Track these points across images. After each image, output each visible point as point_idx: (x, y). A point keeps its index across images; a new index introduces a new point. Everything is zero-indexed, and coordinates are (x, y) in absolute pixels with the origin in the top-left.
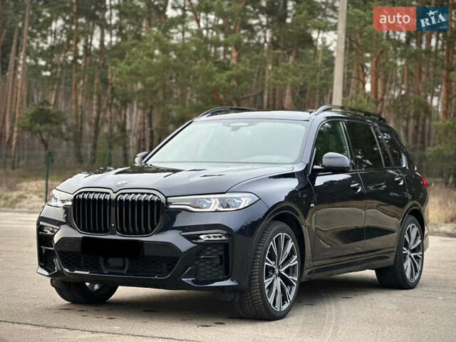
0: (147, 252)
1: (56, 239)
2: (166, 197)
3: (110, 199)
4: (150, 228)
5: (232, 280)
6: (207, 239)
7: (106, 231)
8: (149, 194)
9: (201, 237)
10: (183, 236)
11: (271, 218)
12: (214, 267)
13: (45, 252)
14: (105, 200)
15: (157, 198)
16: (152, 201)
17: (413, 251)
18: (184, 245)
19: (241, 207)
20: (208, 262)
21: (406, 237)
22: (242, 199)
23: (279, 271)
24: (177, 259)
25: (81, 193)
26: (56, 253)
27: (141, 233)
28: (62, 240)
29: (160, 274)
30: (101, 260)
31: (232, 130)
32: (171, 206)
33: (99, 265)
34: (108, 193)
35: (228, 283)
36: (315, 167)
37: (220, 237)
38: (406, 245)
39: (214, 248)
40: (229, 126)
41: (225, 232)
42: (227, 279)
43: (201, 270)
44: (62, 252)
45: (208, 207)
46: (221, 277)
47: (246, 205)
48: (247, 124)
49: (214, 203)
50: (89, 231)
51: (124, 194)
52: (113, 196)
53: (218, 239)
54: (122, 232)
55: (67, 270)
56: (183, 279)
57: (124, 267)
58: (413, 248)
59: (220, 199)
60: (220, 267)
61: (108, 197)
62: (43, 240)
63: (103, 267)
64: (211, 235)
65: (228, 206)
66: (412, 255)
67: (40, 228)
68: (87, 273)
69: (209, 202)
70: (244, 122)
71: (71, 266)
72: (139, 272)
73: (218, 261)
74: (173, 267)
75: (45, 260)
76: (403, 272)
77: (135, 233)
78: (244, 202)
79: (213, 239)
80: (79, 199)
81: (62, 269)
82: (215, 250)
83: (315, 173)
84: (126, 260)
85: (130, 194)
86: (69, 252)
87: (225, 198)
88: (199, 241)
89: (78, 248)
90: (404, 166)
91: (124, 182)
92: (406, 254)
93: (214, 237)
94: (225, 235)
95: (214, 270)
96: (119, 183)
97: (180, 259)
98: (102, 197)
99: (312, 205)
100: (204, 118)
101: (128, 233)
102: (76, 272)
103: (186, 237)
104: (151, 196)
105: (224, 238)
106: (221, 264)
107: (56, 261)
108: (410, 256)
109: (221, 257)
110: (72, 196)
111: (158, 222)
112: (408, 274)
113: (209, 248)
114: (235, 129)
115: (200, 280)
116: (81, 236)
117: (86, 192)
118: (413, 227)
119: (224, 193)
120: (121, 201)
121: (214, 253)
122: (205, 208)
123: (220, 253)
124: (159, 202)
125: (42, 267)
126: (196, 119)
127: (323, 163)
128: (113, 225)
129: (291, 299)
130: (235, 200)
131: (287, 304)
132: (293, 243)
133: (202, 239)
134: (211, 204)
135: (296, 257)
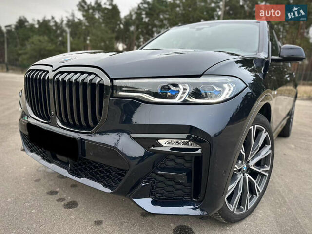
2: (112, 80)
7: (49, 119)
8: (90, 74)
10: (134, 139)
14: (44, 80)
15: (99, 79)
16: (92, 84)
22: (225, 86)
23: (248, 166)
24: (125, 171)
32: (121, 93)
34: (48, 72)
36: (273, 57)
40: (194, 28)
45: (173, 97)
49: (182, 90)
51: (62, 73)
52: (51, 75)
59: (190, 84)
61: (46, 77)
69: (175, 89)
73: (184, 181)
85: (70, 72)
88: (157, 148)
96: (63, 60)
97: (129, 172)
103: (139, 141)
104: (92, 76)
106: (189, 182)
111: (101, 116)
119: (198, 76)
120: (58, 81)
122: (170, 98)
124: (102, 86)
127: (281, 54)
128: (53, 112)
129: (261, 191)
130: (214, 86)
131: (255, 199)
132: (267, 133)
133: (161, 146)
134: (179, 91)
135: (270, 146)
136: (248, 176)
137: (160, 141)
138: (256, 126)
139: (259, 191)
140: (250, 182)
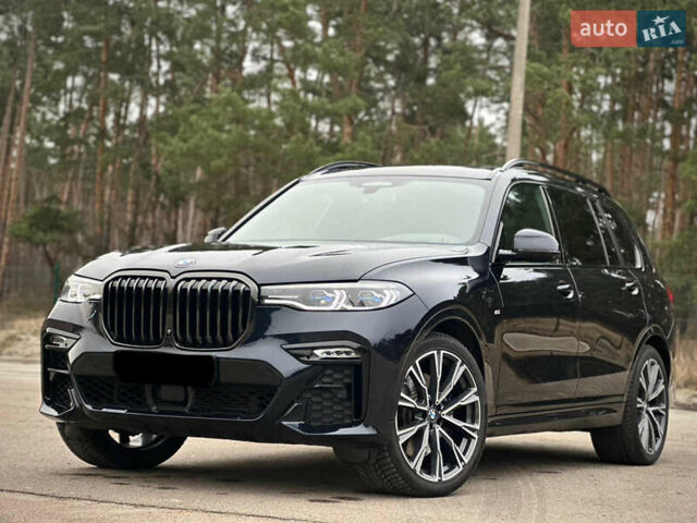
0: (225, 377)
1: (72, 356)
2: (259, 286)
3: (165, 289)
4: (230, 336)
5: (366, 426)
6: (325, 356)
7: (158, 342)
8: (230, 280)
10: (286, 350)
11: (433, 327)
12: (335, 403)
13: (54, 379)
14: (157, 289)
15: (243, 286)
16: (236, 292)
17: (652, 403)
18: (287, 365)
19: (384, 305)
20: (326, 395)
21: (642, 380)
22: (386, 292)
23: (438, 415)
24: (275, 388)
25: (116, 279)
26: (73, 379)
27: (215, 345)
28: (85, 357)
29: (244, 414)
30: (148, 388)
31: (365, 192)
32: (267, 301)
33: (145, 399)
34: (162, 279)
35: (360, 430)
36: (502, 252)
37: (347, 353)
38: (642, 393)
39: (335, 372)
40: (360, 186)
41: (356, 345)
42: (357, 424)
43: (315, 407)
45: (328, 304)
46: (348, 421)
47: (392, 302)
48: (389, 184)
49: (338, 296)
50: (129, 341)
51: (188, 280)
52: (171, 283)
53: (344, 356)
54: (184, 343)
55: (90, 407)
56: (285, 423)
57: (184, 403)
58: (651, 398)
59: (349, 291)
60: (347, 404)
61: (161, 285)
62: (52, 357)
63: (150, 401)
64: (332, 350)
65: (362, 304)
66: (651, 409)
67: (47, 339)
68: (123, 412)
69: (330, 295)
70: (385, 181)
71: (96, 400)
72: (209, 410)
73: (342, 394)
74: (268, 403)
75: (53, 391)
76: (637, 437)
77: (205, 345)
78: (388, 298)
79: (335, 356)
80: (113, 288)
81: (81, 405)
82: (337, 376)
83: (502, 262)
84: (190, 389)
85: (199, 279)
86: (96, 377)
87: (357, 290)
88: (311, 359)
89: (108, 370)
90: (638, 266)
91: (189, 261)
92: (641, 408)
93: (338, 353)
94: (356, 350)
95: (336, 408)
96: (181, 263)
97: (280, 390)
98: (152, 284)
99: (497, 312)
100: (318, 175)
101: (195, 344)
102: (104, 410)
103: (291, 352)
104: (234, 283)
105: (353, 355)
106: (349, 398)
107: (72, 392)
108: (648, 412)
109: (348, 387)
110: (102, 284)
111: (244, 327)
112: (644, 441)
113: (329, 372)
114: (370, 190)
115: (314, 424)
116: (114, 349)
117: (125, 277)
118: (652, 364)
119: (355, 281)
120: (184, 290)
121: (335, 379)
122: (323, 305)
123: (347, 380)
124: (247, 293)
125: (48, 403)
126: (304, 178)
127: (515, 247)
128: (169, 331)
129: (466, 461)
130: (374, 292)
131: (456, 471)
132: (465, 366)
133: (317, 356)
134: (334, 298)
135: (475, 389)
136: (438, 429)
137: (316, 352)
138: (442, 352)
139: (462, 460)
140: (443, 439)
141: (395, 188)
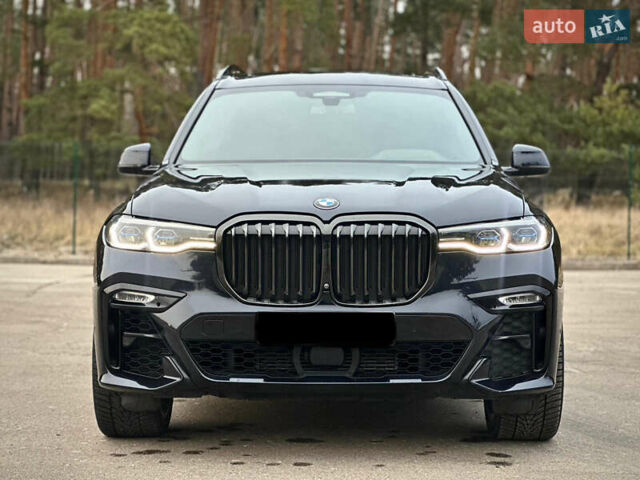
0: (402, 334)
1: (173, 318)
2: (437, 229)
3: (320, 235)
4: (407, 288)
5: (546, 378)
6: (509, 303)
7: (311, 299)
9: (501, 299)
10: (472, 300)
12: (515, 354)
13: (133, 344)
14: (307, 237)
15: (420, 230)
16: (413, 237)
24: (465, 344)
25: (241, 224)
30: (296, 353)
34: (311, 224)
35: (541, 382)
36: (506, 168)
40: (311, 96)
41: (541, 290)
43: (496, 360)
44: (194, 342)
48: (348, 95)
51: (346, 224)
52: (325, 229)
54: (346, 298)
56: (474, 381)
61: (312, 231)
63: (299, 368)
68: (261, 381)
69: (499, 235)
70: (343, 91)
73: (527, 344)
84: (356, 353)
85: (359, 224)
88: (498, 308)
91: (332, 201)
93: (521, 299)
96: (322, 203)
97: (470, 345)
98: (299, 231)
100: (231, 81)
102: (233, 380)
103: (479, 302)
104: (407, 226)
105: (536, 300)
106: (531, 347)
110: (215, 231)
111: (424, 275)
117: (255, 222)
120: (346, 237)
124: (425, 237)
128: (326, 285)
133: (502, 305)
141: (357, 100)
